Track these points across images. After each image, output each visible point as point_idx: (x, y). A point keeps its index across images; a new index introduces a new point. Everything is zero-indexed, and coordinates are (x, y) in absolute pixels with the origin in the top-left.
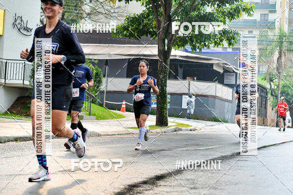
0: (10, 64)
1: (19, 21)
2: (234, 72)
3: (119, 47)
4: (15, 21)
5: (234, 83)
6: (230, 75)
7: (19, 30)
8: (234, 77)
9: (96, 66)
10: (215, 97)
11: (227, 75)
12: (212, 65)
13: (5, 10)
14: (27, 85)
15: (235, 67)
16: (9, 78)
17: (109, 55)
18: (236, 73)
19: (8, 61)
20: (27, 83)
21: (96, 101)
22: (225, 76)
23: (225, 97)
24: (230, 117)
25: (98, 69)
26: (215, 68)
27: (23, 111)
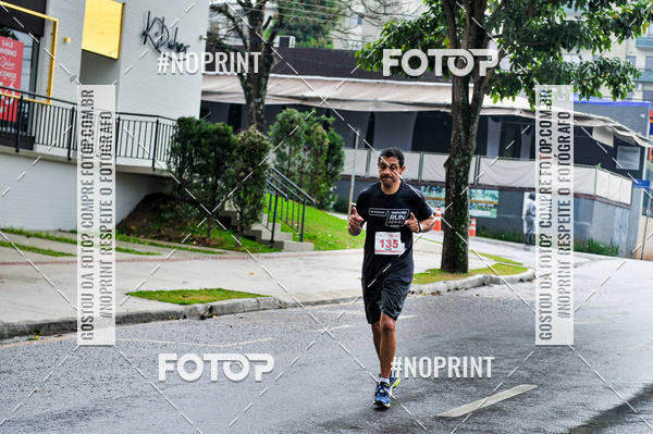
0: (126, 123)
1: (156, 28)
2: (637, 145)
3: (398, 86)
4: (148, 29)
5: (637, 168)
6: (629, 151)
7: (157, 48)
8: (639, 154)
9: (332, 130)
10: (592, 198)
11: (624, 151)
12: (590, 129)
13: (124, 4)
14: (162, 171)
15: (640, 134)
16: (123, 154)
17: (376, 103)
18: (643, 148)
19: (122, 117)
20: (161, 165)
21: (329, 204)
22: (619, 153)
23: (615, 198)
24: (624, 238)
25: (336, 135)
26: (596, 136)
27: (152, 228)
